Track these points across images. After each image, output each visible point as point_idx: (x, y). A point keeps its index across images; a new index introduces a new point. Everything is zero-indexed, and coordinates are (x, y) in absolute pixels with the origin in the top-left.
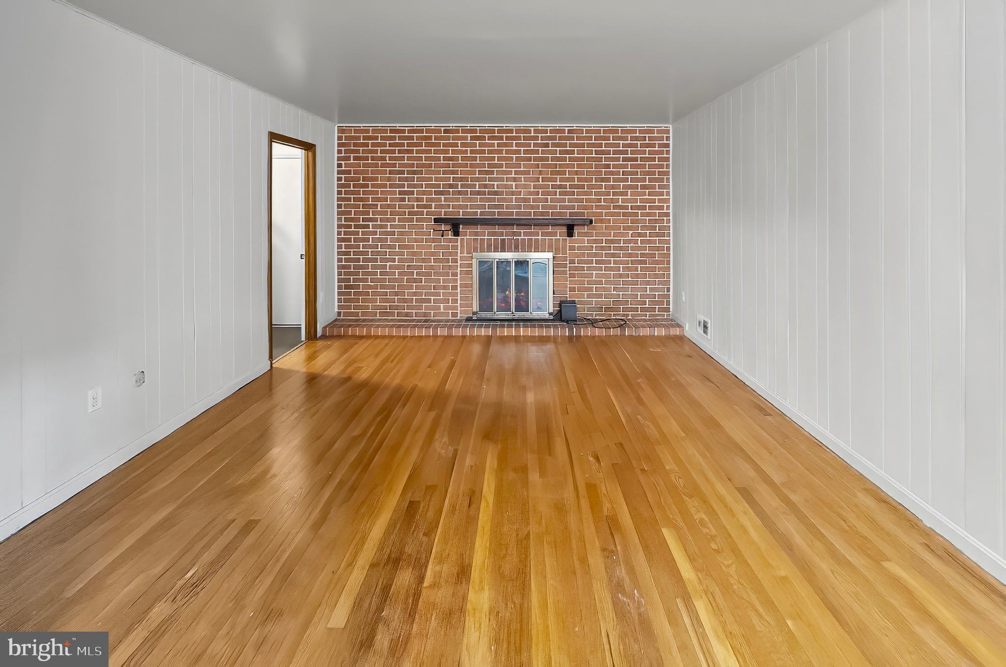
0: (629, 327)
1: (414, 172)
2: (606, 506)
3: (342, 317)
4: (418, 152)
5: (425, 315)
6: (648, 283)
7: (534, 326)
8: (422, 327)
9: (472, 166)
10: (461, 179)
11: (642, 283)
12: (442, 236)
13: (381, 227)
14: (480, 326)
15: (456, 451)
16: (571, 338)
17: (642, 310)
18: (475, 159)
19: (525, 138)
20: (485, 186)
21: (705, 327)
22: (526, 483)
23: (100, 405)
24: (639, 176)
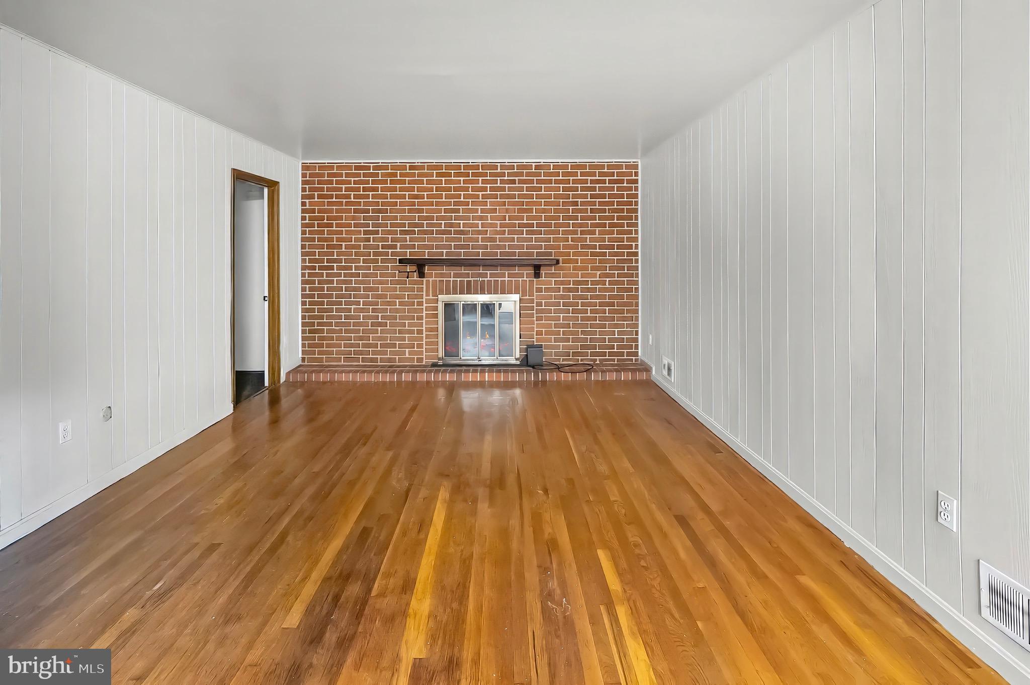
0: (595, 371)
1: (380, 211)
2: (548, 530)
3: (306, 363)
4: (383, 189)
5: (390, 360)
6: (616, 326)
7: (499, 371)
8: (386, 372)
9: (437, 204)
10: (427, 218)
11: (610, 326)
12: (408, 278)
13: (345, 268)
14: (445, 372)
15: (411, 485)
16: (536, 383)
17: (611, 354)
18: (441, 197)
19: (491, 175)
20: (451, 225)
21: (669, 369)
22: (474, 513)
23: (69, 438)
24: (607, 214)
